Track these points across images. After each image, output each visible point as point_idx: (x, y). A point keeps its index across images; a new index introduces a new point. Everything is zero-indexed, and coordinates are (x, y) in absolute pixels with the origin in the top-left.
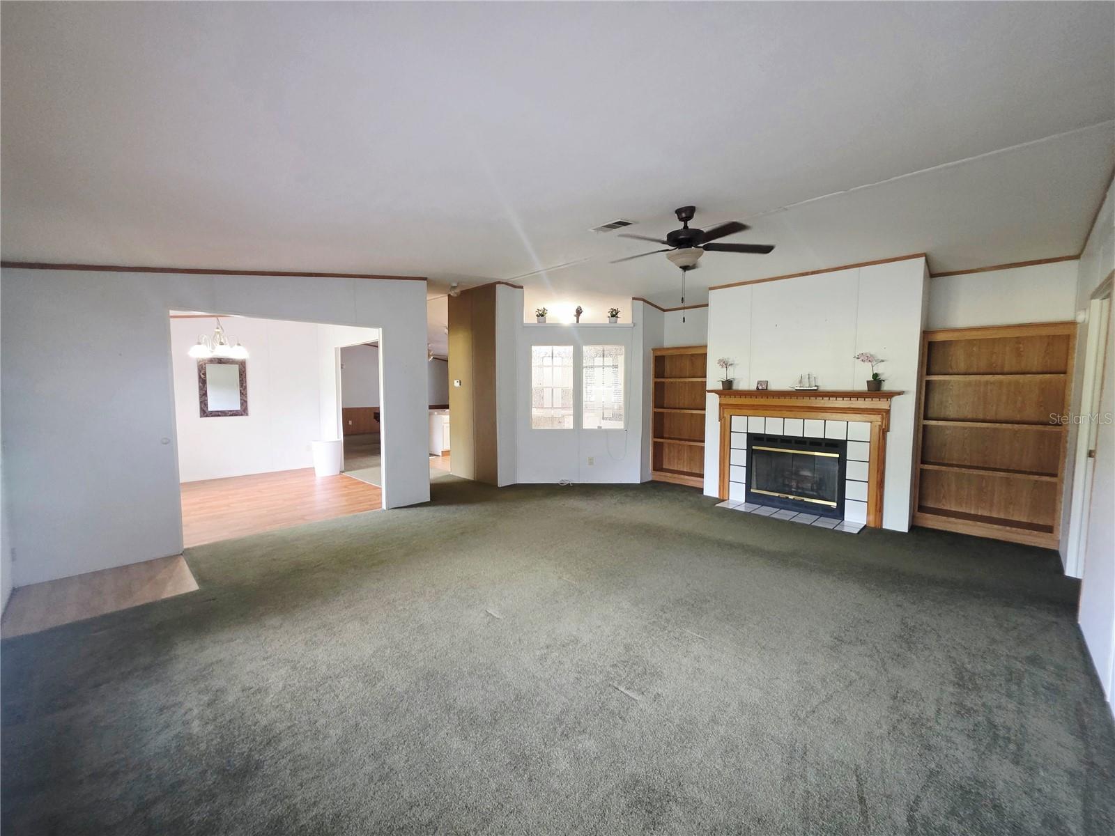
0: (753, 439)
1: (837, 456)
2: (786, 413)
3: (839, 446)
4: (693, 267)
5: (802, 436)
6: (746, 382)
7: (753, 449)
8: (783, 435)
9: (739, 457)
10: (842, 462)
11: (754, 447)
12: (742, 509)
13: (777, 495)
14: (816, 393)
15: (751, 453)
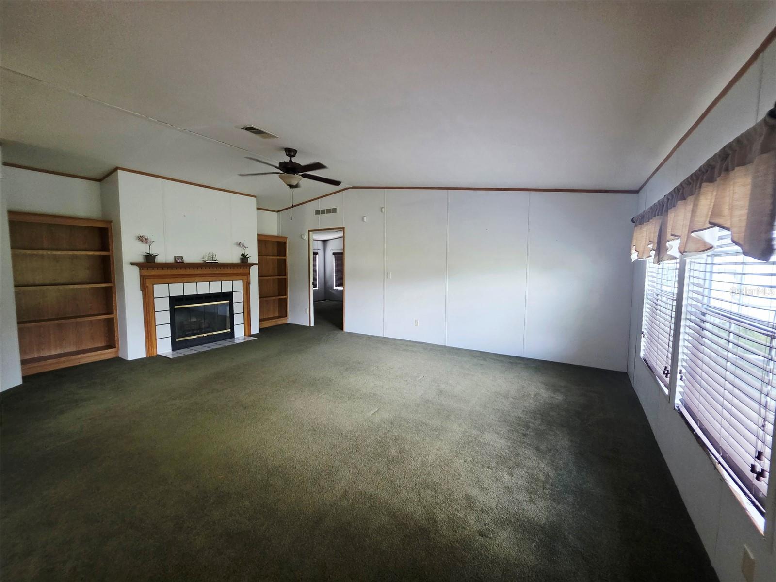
0: (174, 301)
1: (229, 301)
2: (197, 279)
3: (228, 296)
4: (297, 186)
5: (209, 293)
6: (164, 256)
7: (174, 309)
8: (197, 295)
9: (163, 318)
10: (231, 305)
11: (175, 307)
12: (170, 357)
13: (196, 337)
14: (215, 265)
15: (173, 312)
